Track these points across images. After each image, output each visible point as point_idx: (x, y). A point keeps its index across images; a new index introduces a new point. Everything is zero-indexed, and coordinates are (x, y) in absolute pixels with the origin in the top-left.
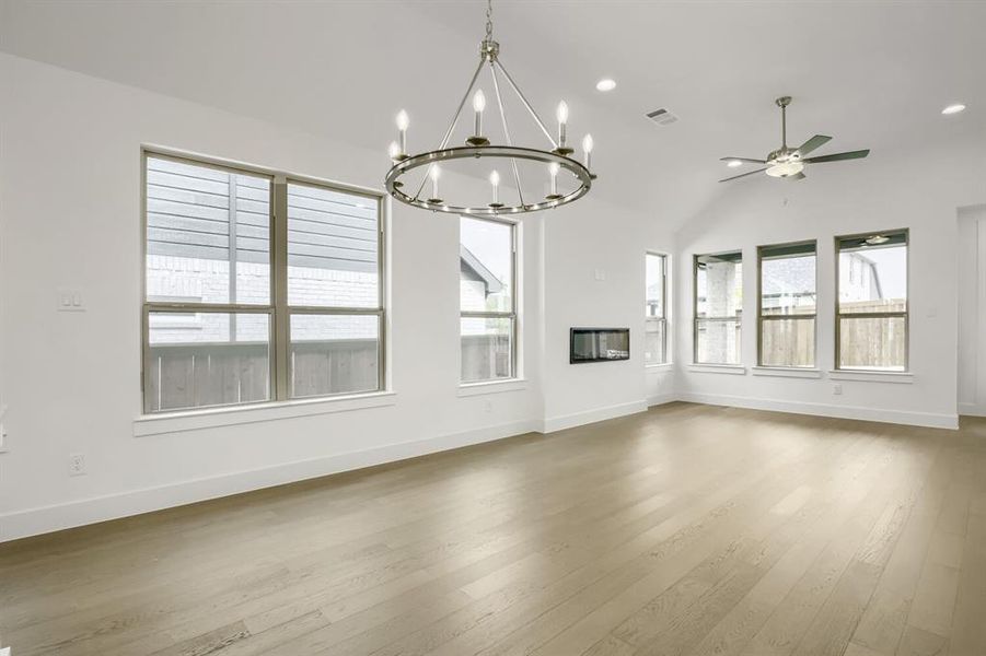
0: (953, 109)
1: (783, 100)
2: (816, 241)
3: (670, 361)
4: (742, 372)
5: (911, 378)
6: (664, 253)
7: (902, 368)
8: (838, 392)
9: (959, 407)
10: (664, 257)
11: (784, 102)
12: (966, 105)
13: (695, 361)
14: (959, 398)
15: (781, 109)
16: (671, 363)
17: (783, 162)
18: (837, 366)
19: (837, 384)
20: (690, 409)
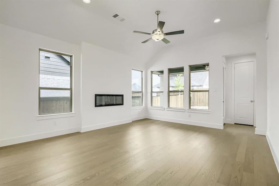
0: (217, 21)
1: (157, 12)
2: (183, 67)
3: (144, 105)
4: (163, 109)
5: (209, 112)
6: (142, 70)
10: (142, 71)
12: (221, 19)
15: (157, 15)
16: (144, 106)
17: (157, 34)
18: (190, 108)
19: (189, 114)
20: (148, 121)
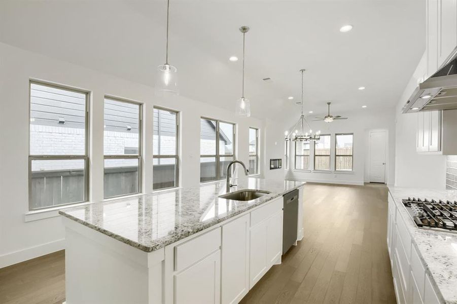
7: (351, 170)
8: (336, 177)
9: (364, 180)
11: (329, 104)
13: (295, 168)
14: (364, 178)
